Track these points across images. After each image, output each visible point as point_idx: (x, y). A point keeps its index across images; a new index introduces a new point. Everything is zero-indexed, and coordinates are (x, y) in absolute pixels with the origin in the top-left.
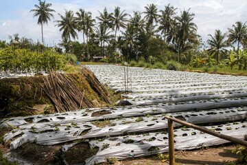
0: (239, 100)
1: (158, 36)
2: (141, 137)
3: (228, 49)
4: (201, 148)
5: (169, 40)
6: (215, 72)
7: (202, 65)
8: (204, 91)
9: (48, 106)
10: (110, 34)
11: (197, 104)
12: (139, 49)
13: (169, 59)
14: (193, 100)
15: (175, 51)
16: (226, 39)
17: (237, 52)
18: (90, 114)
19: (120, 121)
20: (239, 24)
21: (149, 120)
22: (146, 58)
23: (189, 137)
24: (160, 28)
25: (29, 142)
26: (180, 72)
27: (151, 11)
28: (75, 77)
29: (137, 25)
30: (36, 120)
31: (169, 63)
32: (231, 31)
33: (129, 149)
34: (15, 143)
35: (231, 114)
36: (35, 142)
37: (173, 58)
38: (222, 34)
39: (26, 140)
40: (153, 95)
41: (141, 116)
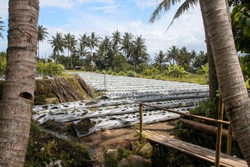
0: (175, 96)
1: (120, 53)
2: (120, 117)
3: (167, 63)
4: (154, 123)
5: (128, 56)
6: (159, 79)
7: (150, 74)
8: (153, 90)
9: (55, 99)
10: (87, 51)
11: (150, 98)
12: (108, 62)
13: (128, 70)
14: (148, 96)
15: (132, 64)
16: (166, 57)
17: (172, 66)
18: (84, 104)
19: (105, 108)
20: (174, 47)
21: (122, 107)
22: (113, 68)
23: (148, 116)
24: (122, 48)
25: (49, 120)
26: (137, 79)
27: (117, 36)
28: (72, 80)
29: (106, 45)
30: (50, 107)
31: (128, 72)
32: (169, 52)
33: (113, 123)
34: (41, 121)
35: (171, 104)
36: (53, 120)
37: (131, 69)
38: (164, 54)
39: (48, 119)
40: (122, 93)
41: (117, 105)
